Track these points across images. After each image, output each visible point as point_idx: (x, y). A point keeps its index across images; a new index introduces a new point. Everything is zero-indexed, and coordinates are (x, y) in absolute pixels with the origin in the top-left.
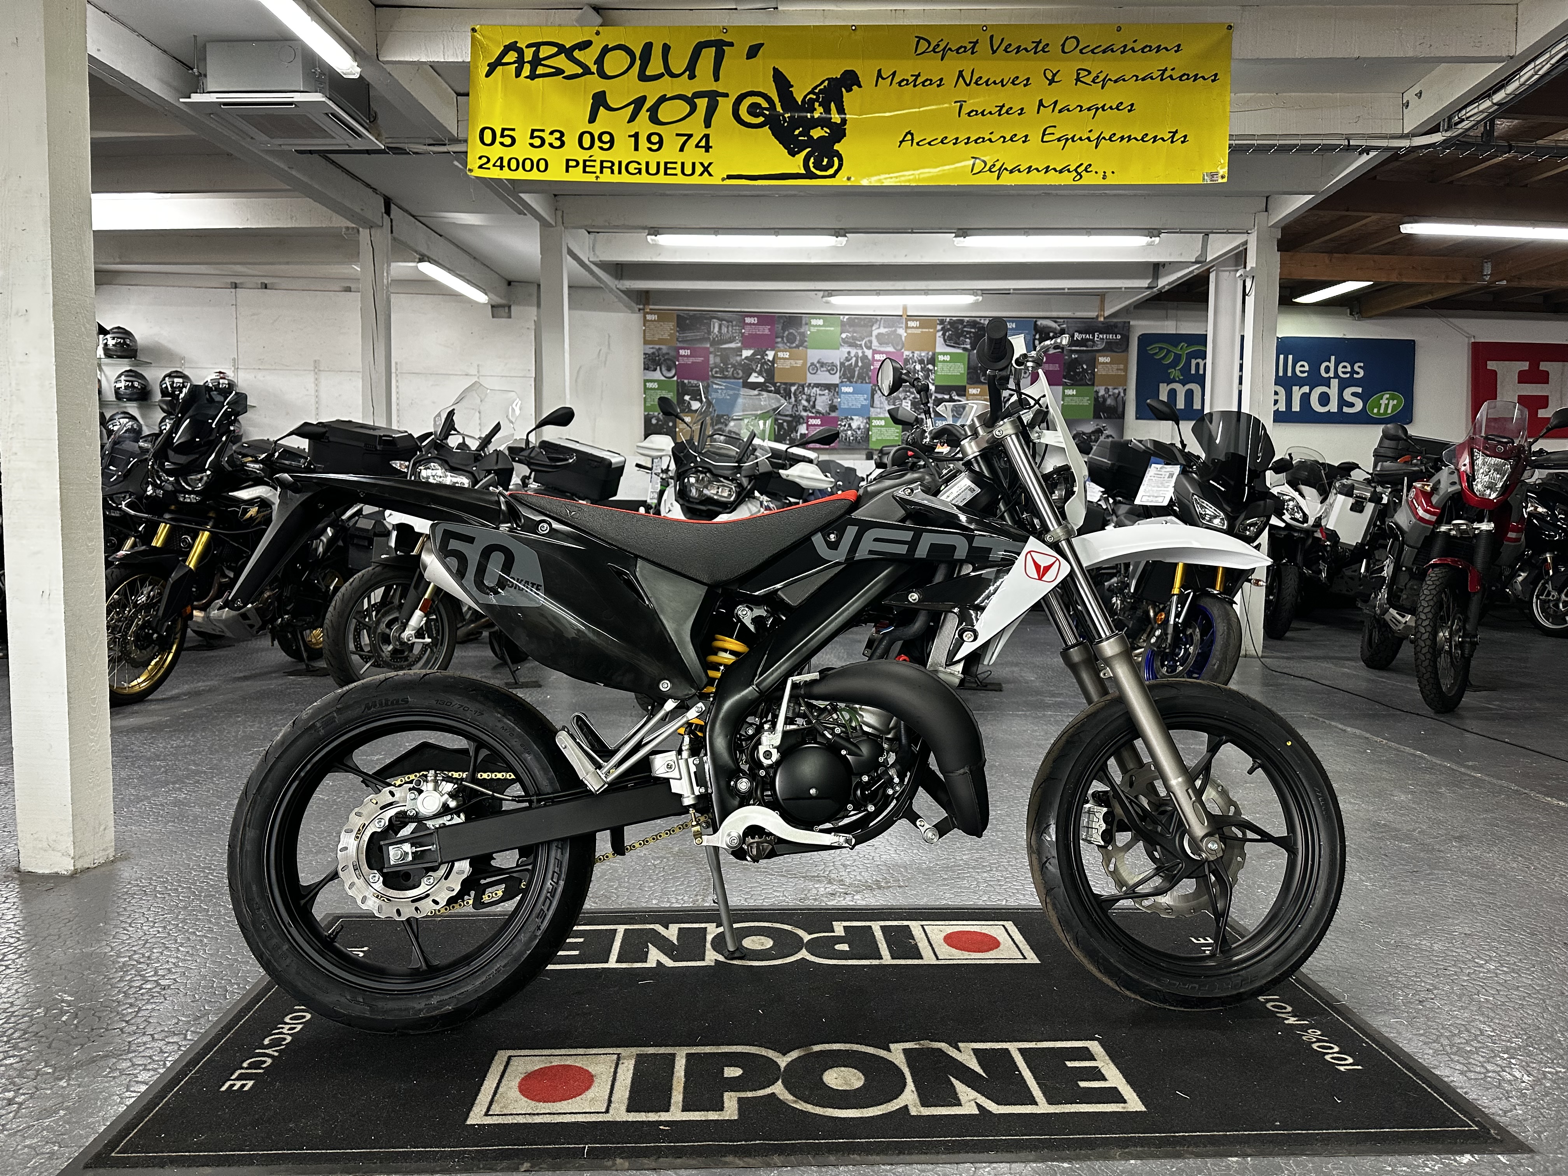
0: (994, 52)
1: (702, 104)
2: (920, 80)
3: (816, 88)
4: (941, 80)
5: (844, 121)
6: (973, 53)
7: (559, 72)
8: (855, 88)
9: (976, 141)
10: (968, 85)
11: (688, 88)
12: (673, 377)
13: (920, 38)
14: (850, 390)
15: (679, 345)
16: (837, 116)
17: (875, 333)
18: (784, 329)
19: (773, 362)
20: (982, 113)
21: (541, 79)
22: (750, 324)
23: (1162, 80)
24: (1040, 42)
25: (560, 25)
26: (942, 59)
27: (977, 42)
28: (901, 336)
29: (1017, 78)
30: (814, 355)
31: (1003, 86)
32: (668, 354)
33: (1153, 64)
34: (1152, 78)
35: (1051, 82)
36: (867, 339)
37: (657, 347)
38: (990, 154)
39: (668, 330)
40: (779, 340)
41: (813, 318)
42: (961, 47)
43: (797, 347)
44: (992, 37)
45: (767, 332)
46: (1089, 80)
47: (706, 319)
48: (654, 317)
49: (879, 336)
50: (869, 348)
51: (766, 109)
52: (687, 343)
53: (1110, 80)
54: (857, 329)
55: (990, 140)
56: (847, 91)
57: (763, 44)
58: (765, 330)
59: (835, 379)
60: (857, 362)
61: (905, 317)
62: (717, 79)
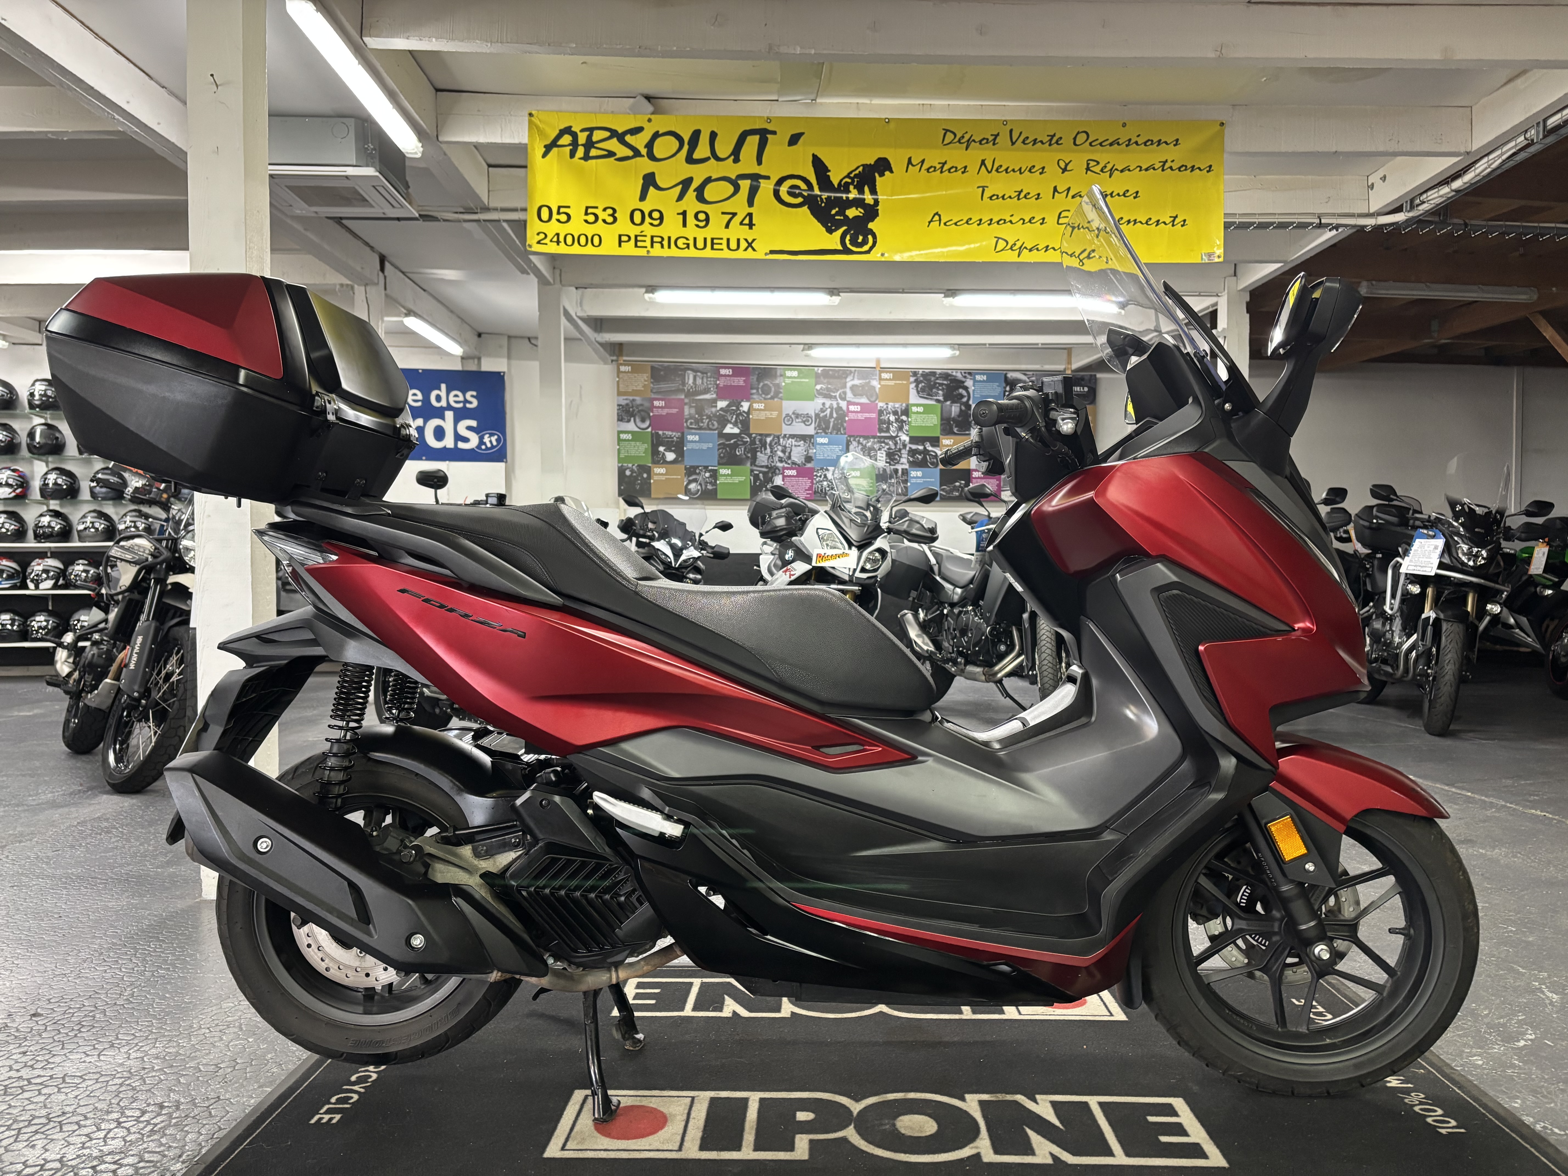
0: (1013, 144)
1: (745, 185)
2: (946, 167)
3: (851, 172)
4: (965, 167)
5: (877, 202)
6: (994, 144)
7: (611, 154)
8: (887, 173)
9: (998, 222)
10: (989, 172)
11: (731, 170)
12: (647, 428)
13: (947, 131)
14: (825, 440)
15: (653, 396)
16: (870, 197)
17: (849, 385)
18: (759, 380)
19: (748, 413)
20: (1003, 197)
21: (594, 161)
22: (725, 376)
23: (1163, 170)
24: (1054, 135)
25: (612, 112)
26: (967, 149)
27: (998, 135)
28: (874, 388)
29: (1034, 166)
30: (789, 407)
31: (1021, 173)
32: (642, 405)
33: (1155, 156)
34: (1154, 169)
35: (1064, 170)
36: (841, 391)
37: (631, 398)
38: (1010, 233)
39: (642, 381)
40: (754, 391)
41: (789, 370)
42: (984, 139)
43: (772, 398)
44: (1011, 131)
45: (742, 383)
46: (1097, 169)
47: (681, 370)
48: (627, 368)
49: (853, 388)
50: (844, 399)
51: (804, 190)
52: (663, 394)
53: (1116, 169)
54: (831, 380)
55: (1011, 222)
56: (880, 176)
57: (802, 134)
58: (740, 381)
59: (810, 430)
60: (831, 413)
61: (878, 369)
62: (759, 162)
